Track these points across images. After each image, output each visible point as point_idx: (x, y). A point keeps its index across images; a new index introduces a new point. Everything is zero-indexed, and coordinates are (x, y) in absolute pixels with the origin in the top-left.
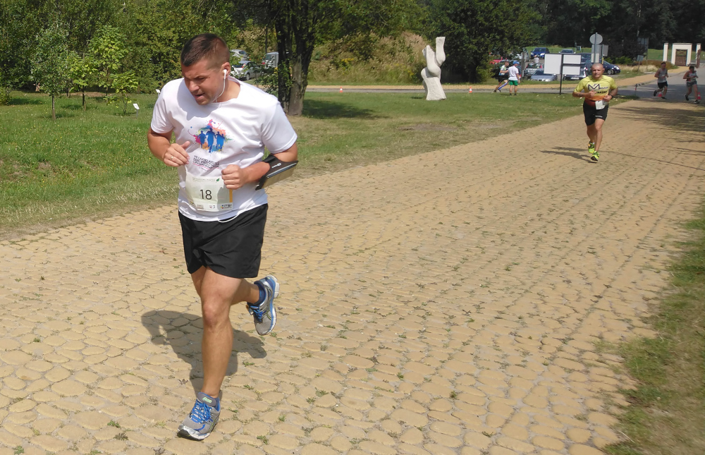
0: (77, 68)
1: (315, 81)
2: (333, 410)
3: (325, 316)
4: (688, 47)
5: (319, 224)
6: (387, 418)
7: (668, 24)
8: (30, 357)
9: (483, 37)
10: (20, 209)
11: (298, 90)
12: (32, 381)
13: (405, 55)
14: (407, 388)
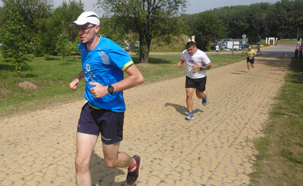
0: (72, 47)
1: (152, 51)
2: (159, 164)
3: (156, 132)
4: (273, 39)
5: (154, 100)
6: (177, 167)
7: (267, 31)
8: (56, 149)
9: (208, 36)
10: (52, 97)
11: (146, 54)
12: (56, 158)
13: (182, 42)
14: (184, 156)
